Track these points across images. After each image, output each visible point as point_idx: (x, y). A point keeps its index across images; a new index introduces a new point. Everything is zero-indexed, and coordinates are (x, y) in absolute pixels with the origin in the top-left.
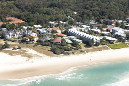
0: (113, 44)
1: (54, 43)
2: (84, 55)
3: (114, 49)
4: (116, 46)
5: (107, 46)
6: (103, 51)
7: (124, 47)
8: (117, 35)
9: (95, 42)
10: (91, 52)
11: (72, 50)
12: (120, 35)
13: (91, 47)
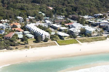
0: (64, 40)
1: (4, 38)
2: (26, 50)
3: (61, 45)
4: (66, 42)
5: (55, 42)
6: (48, 46)
7: (73, 43)
8: (71, 31)
9: (44, 38)
10: (35, 48)
11: (18, 45)
12: (73, 31)
13: (39, 42)
